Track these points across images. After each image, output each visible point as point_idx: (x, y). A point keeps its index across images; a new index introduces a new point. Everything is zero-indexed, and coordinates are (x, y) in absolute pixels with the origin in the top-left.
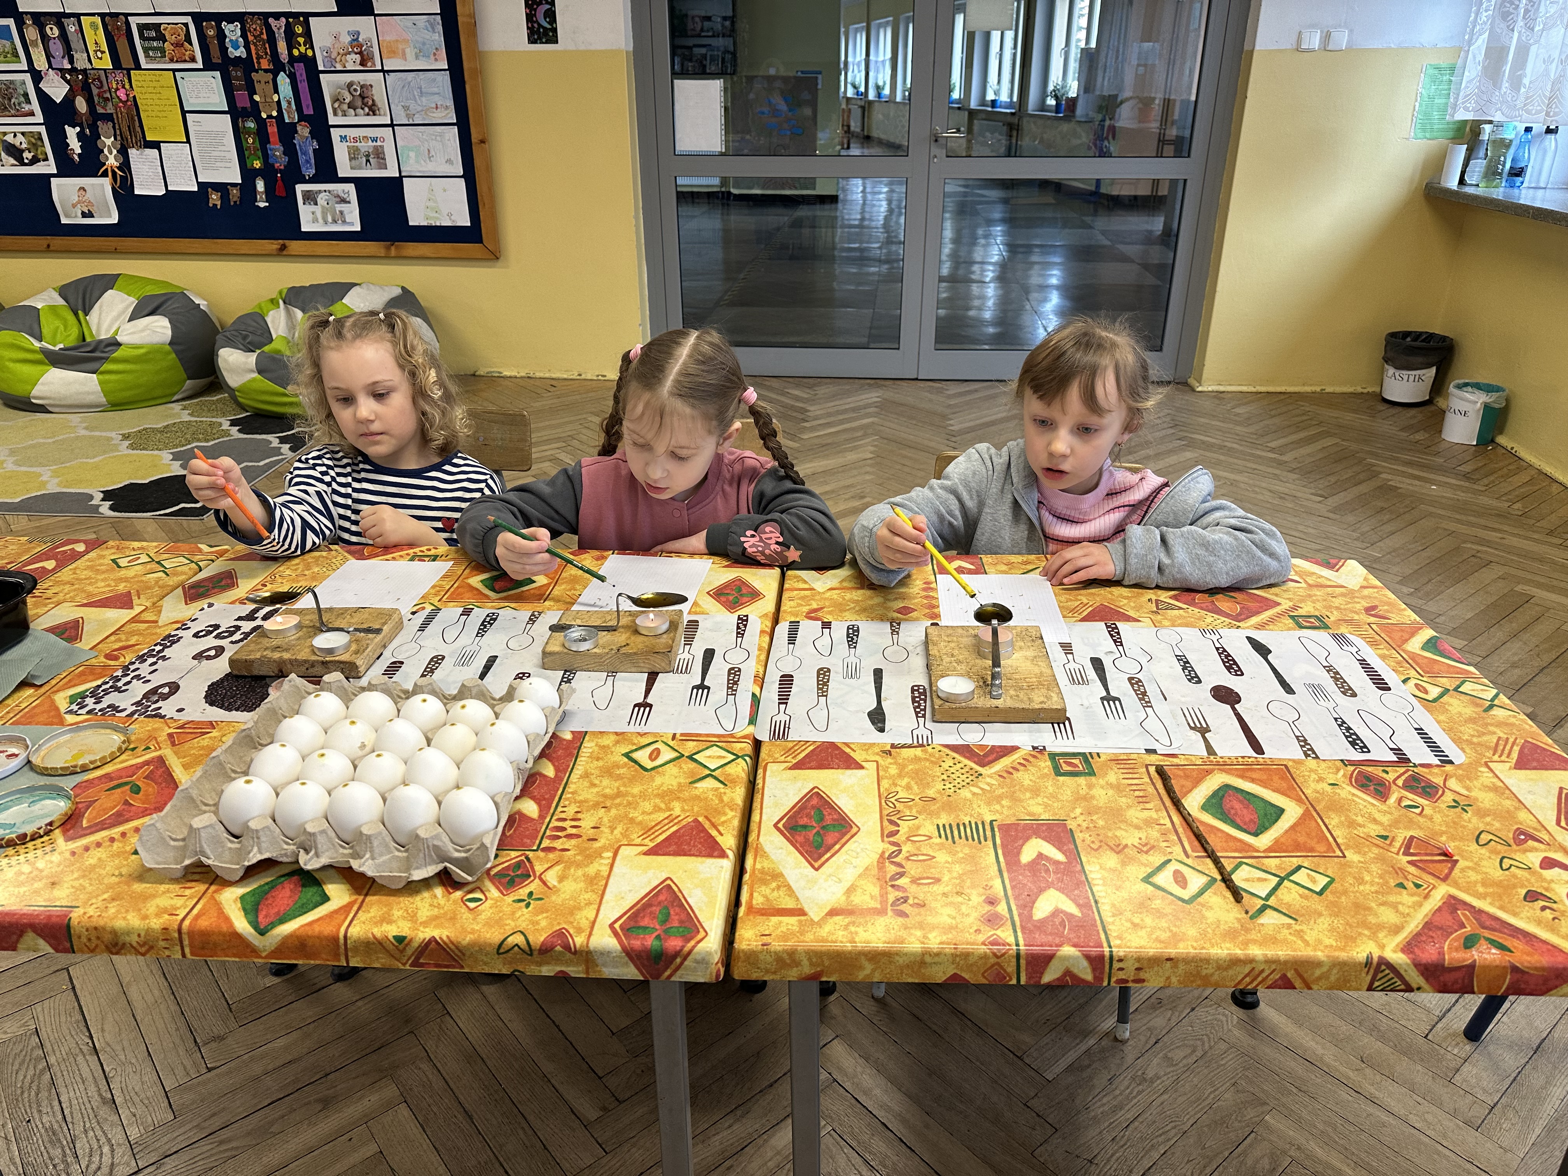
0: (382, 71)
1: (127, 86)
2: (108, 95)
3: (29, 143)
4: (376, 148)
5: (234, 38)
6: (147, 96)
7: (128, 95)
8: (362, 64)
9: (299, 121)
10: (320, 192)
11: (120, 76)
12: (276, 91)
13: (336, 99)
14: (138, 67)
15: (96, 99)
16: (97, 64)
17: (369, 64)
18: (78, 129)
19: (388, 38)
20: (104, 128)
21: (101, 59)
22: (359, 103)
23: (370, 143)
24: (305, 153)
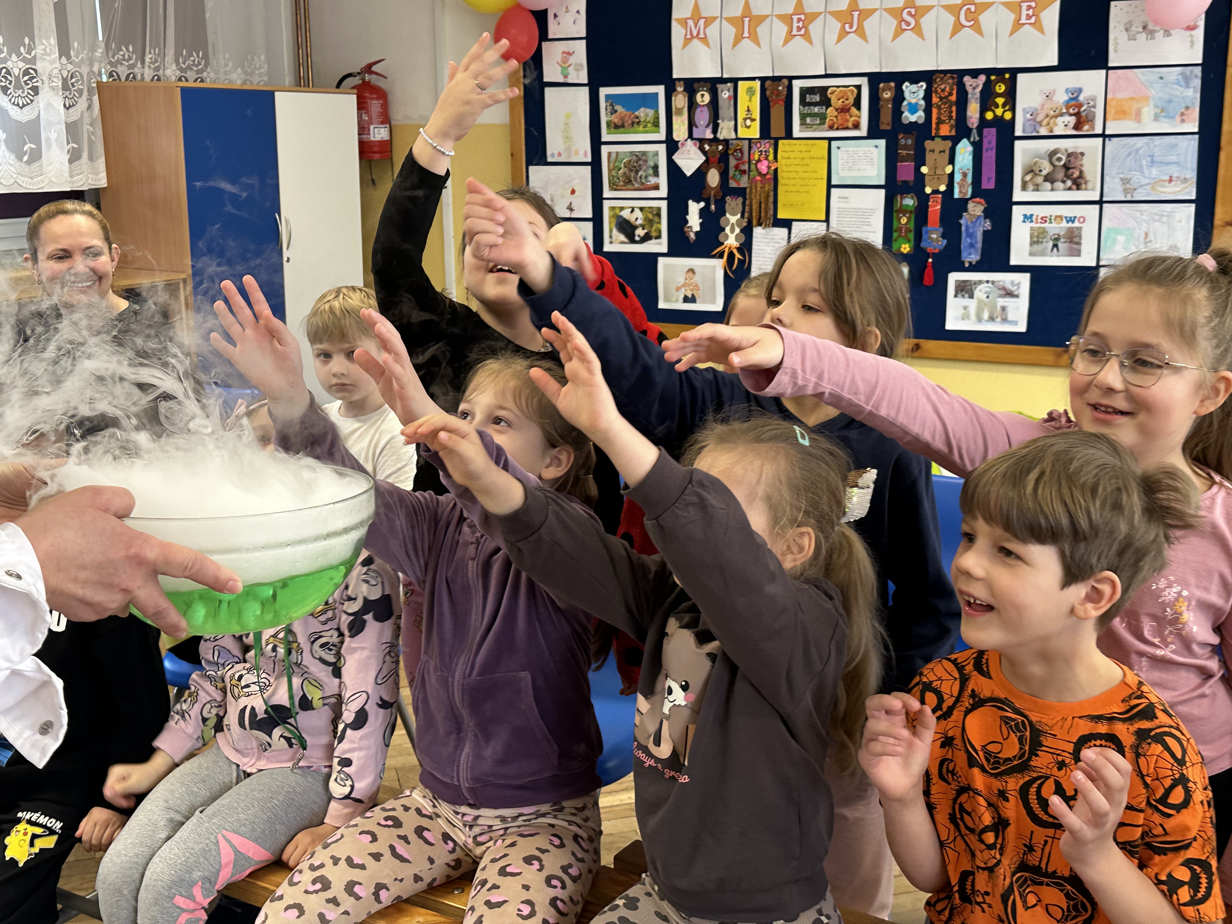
0: (1103, 136)
1: (771, 157)
2: (745, 167)
3: (646, 219)
4: (1070, 231)
5: (913, 101)
6: (793, 168)
7: (769, 167)
8: (1077, 127)
9: (974, 196)
10: (980, 282)
11: (766, 146)
12: (952, 161)
13: (1030, 171)
14: (789, 135)
15: (732, 172)
16: (743, 133)
17: (1086, 127)
18: (702, 204)
19: (1120, 96)
20: (733, 203)
21: (748, 127)
22: (1061, 174)
23: (1064, 224)
24: (971, 235)
